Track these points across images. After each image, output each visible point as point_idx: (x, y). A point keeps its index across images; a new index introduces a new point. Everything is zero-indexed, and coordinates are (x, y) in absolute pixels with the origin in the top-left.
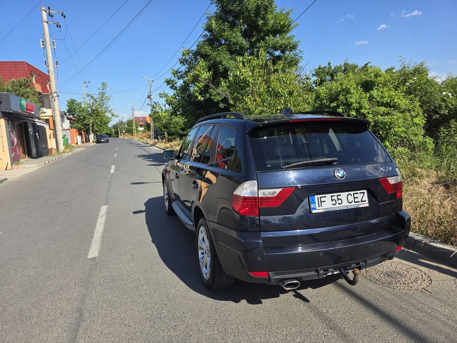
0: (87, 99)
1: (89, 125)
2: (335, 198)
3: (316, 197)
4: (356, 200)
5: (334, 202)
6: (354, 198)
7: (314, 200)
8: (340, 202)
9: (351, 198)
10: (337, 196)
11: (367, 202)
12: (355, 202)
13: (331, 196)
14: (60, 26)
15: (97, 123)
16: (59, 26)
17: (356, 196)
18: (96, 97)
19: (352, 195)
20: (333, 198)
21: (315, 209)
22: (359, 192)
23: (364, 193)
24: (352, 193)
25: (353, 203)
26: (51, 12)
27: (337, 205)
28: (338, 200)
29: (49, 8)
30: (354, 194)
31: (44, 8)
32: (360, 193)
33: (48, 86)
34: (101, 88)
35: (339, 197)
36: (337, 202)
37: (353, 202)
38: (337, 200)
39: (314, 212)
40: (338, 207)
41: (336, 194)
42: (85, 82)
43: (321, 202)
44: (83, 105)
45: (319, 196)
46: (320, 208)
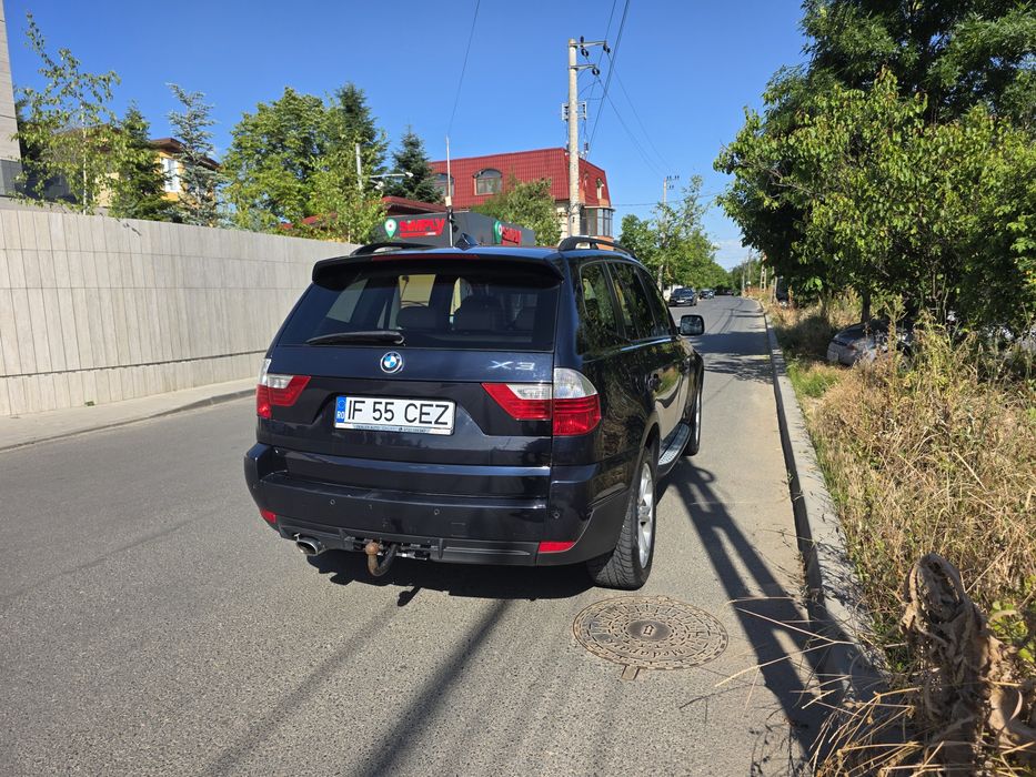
0: (660, 214)
1: (657, 268)
2: (382, 407)
3: (348, 399)
4: (424, 418)
5: (377, 415)
6: (422, 414)
7: (343, 405)
8: (389, 415)
9: (413, 413)
10: (387, 404)
11: (450, 425)
12: (421, 422)
13: (375, 403)
14: (598, 72)
15: (671, 264)
16: (596, 72)
17: (425, 410)
18: (674, 208)
19: (419, 407)
20: (377, 406)
21: (342, 421)
22: (435, 403)
23: (447, 407)
24: (418, 403)
25: (417, 423)
26: (585, 46)
27: (383, 421)
28: (386, 411)
29: (582, 40)
30: (422, 405)
31: (573, 42)
32: (437, 406)
33: (599, 192)
34: (689, 189)
35: (389, 407)
36: (384, 415)
37: (418, 420)
38: (383, 412)
39: (338, 425)
40: (382, 425)
41: (384, 401)
42: (669, 178)
43: (355, 410)
44: (650, 228)
45: (353, 399)
46: (351, 420)
